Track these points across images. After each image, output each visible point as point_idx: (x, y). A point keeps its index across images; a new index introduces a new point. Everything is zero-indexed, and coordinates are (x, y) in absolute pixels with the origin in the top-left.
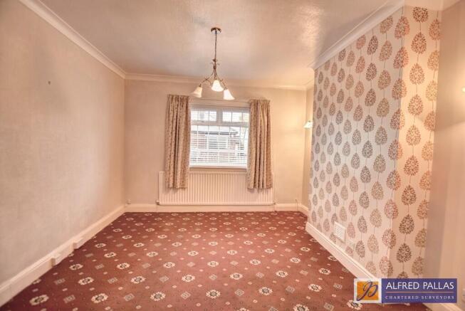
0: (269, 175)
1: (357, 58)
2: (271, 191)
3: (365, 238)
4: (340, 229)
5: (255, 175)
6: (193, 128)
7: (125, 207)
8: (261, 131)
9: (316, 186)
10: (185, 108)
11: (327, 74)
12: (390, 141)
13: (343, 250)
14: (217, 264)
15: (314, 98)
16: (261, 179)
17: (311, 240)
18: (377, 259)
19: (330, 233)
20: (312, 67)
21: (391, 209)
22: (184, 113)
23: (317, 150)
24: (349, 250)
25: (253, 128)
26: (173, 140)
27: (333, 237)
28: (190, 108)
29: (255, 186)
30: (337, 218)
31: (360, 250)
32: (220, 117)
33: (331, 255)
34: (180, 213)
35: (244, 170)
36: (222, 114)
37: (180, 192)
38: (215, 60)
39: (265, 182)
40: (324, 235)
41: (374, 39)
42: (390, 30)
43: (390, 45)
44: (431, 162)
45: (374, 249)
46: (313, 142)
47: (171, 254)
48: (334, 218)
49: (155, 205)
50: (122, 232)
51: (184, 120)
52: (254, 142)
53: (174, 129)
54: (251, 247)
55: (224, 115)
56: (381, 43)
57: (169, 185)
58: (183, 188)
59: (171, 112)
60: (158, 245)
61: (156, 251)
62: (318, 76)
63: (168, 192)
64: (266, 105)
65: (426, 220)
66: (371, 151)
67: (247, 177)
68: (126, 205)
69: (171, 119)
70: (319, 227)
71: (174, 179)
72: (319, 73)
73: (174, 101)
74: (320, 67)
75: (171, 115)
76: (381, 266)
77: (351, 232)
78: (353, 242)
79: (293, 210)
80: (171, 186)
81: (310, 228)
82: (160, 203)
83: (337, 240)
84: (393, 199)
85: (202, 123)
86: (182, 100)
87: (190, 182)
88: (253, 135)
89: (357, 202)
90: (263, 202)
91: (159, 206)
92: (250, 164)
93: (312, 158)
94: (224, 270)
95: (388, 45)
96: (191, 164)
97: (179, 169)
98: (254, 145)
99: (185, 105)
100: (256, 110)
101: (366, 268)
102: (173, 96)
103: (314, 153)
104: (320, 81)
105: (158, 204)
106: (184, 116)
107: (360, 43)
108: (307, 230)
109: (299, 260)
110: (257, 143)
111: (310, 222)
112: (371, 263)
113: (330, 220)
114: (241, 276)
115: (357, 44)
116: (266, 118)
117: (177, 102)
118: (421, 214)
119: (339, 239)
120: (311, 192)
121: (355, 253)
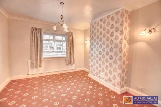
0: (74, 59)
1: (107, 22)
2: (74, 64)
3: (111, 76)
4: (102, 74)
5: (69, 59)
6: (44, 42)
7: (10, 78)
8: (70, 44)
9: (92, 61)
10: (40, 34)
11: (95, 26)
12: (119, 47)
13: (103, 81)
14: (65, 95)
15: (90, 33)
16: (71, 61)
17: (91, 79)
18: (116, 82)
19: (98, 76)
20: (89, 23)
21: (120, 67)
22: (40, 35)
23: (92, 50)
24: (106, 81)
25: (67, 42)
26: (35, 47)
27: (99, 77)
28: (42, 33)
29: (69, 63)
30: (101, 71)
31: (110, 80)
32: (54, 38)
33: (99, 83)
34: (40, 77)
35: (65, 58)
36: (55, 37)
37: (39, 68)
38: (62, 15)
39: (72, 61)
40: (96, 77)
41: (113, 17)
42: (119, 15)
43: (119, 19)
44: (128, 53)
45: (115, 79)
46: (90, 47)
47: (44, 95)
48: (100, 71)
49: (27, 75)
50: (14, 90)
51: (40, 38)
52: (68, 47)
53: (35, 42)
54: (74, 85)
55: (56, 37)
56: (115, 18)
57: (34, 66)
58: (40, 66)
59: (33, 35)
60: (35, 92)
61: (36, 95)
62: (92, 26)
63: (33, 69)
64: (72, 34)
65: (127, 69)
66: (113, 50)
67: (66, 60)
68: (11, 77)
69: (34, 38)
70: (94, 75)
71: (36, 63)
72: (92, 25)
73: (35, 30)
74: (93, 23)
75: (34, 36)
76: (117, 84)
77: (106, 75)
78: (107, 78)
79: (81, 70)
80: (35, 66)
81: (90, 75)
82: (29, 74)
83: (101, 78)
84: (121, 64)
85: (47, 40)
86: (38, 30)
87: (43, 64)
88: (68, 45)
89: (108, 66)
90: (72, 68)
91: (28, 75)
92: (67, 55)
93: (90, 53)
94: (69, 96)
95: (118, 19)
96: (43, 56)
97: (38, 59)
98: (68, 48)
99: (40, 32)
100: (69, 36)
101: (112, 85)
102: (34, 28)
103: (91, 51)
104: (93, 27)
105: (28, 74)
106: (40, 37)
107: (108, 17)
108: (89, 76)
109: (92, 87)
110: (69, 48)
111: (90, 73)
112: (114, 83)
113: (98, 72)
114: (76, 97)
115: (107, 17)
116: (72, 39)
117: (36, 31)
118: (126, 67)
119: (102, 78)
120: (90, 64)
121: (108, 81)
